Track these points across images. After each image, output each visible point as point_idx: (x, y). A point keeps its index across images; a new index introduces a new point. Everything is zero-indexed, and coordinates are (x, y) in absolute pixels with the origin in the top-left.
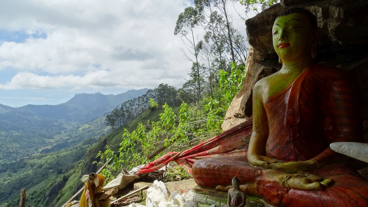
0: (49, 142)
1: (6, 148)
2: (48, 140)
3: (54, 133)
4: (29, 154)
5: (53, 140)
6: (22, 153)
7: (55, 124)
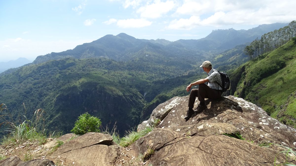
0: (194, 67)
1: (168, 69)
2: (193, 65)
3: (197, 61)
4: (181, 74)
5: (196, 65)
6: (177, 73)
7: (198, 53)
